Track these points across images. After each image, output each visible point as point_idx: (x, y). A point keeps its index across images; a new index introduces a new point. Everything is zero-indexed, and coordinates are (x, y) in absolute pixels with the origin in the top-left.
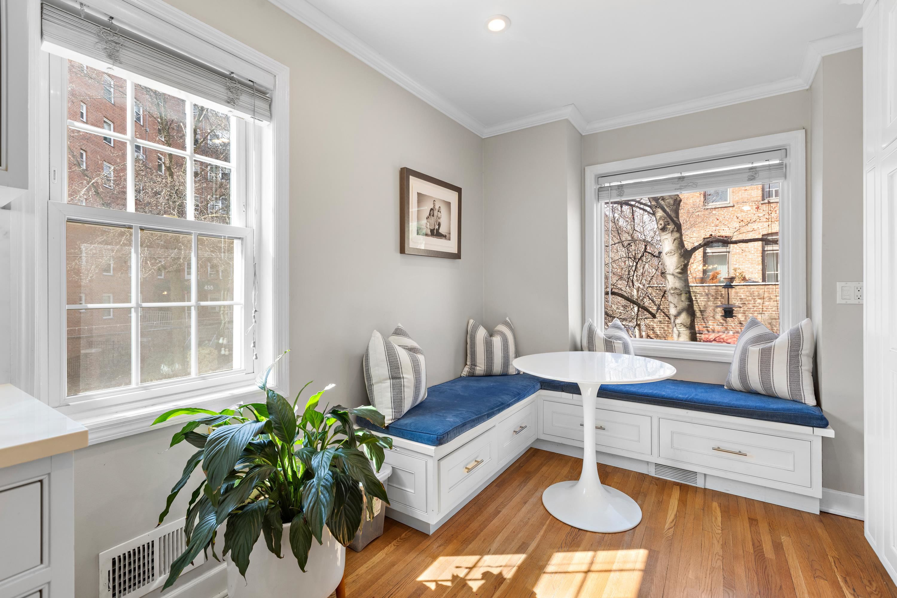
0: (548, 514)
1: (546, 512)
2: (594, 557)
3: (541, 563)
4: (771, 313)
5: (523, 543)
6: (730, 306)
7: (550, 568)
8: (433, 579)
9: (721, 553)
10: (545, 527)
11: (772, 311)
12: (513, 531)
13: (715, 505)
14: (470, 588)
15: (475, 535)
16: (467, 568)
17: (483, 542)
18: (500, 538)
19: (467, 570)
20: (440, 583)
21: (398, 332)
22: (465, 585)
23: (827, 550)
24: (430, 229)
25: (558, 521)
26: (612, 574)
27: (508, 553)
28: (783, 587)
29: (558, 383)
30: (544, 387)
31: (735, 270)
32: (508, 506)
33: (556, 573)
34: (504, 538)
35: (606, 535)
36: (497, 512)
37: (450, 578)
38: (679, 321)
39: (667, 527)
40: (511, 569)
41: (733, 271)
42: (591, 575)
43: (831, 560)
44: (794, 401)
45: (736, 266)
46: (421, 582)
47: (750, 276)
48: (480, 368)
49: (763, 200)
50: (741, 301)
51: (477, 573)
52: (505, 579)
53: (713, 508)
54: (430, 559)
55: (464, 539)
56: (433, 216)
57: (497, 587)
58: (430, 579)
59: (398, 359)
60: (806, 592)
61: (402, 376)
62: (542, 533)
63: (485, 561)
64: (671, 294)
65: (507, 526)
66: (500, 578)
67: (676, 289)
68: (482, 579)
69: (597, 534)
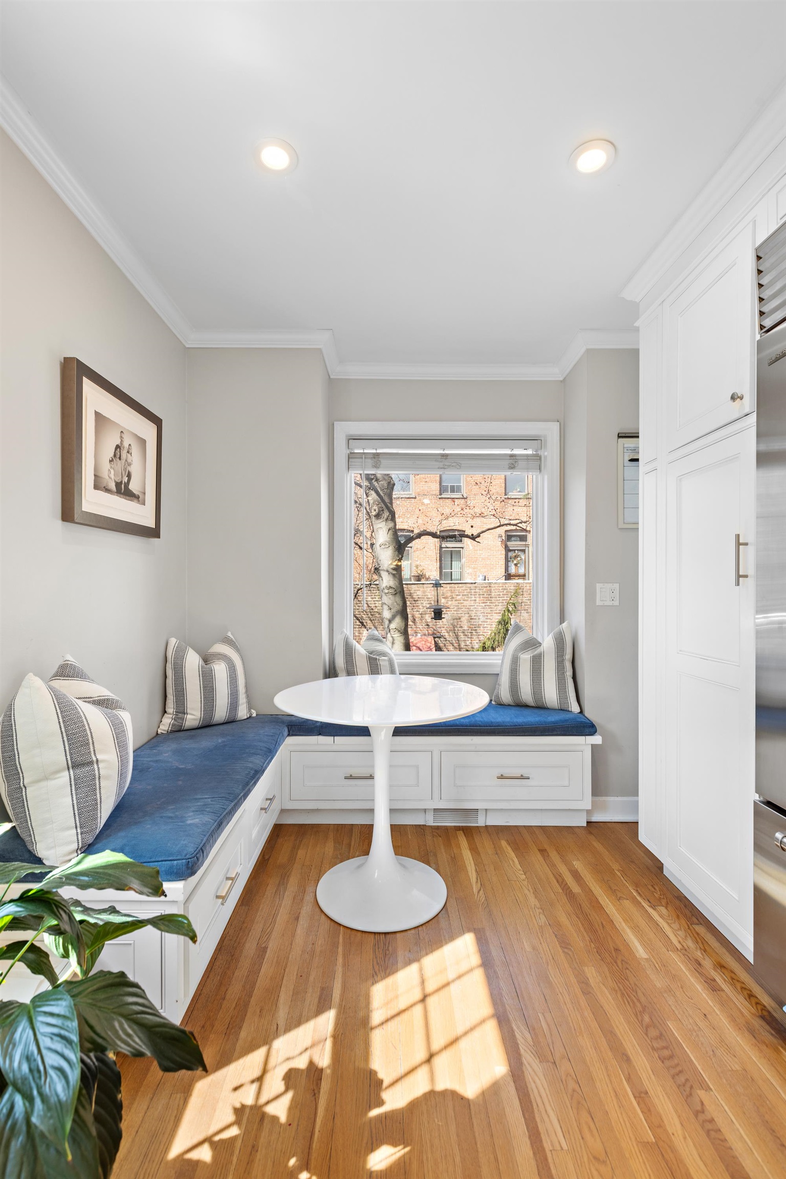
0: (336, 925)
1: (332, 923)
2: (421, 969)
3: (361, 1014)
4: (453, 613)
5: (323, 989)
6: (439, 607)
7: (377, 1017)
8: (201, 1137)
9: (538, 905)
10: (340, 949)
11: (454, 611)
12: (299, 975)
13: (504, 843)
14: (275, 1119)
15: (242, 1008)
16: (253, 1082)
17: (260, 1016)
18: (284, 997)
19: (255, 1086)
20: (217, 1138)
21: (66, 671)
22: (263, 1116)
23: (611, 864)
24: (115, 481)
25: (353, 932)
26: (453, 987)
27: (307, 1020)
28: (604, 923)
29: (314, 724)
30: (293, 731)
31: (417, 567)
32: (274, 933)
33: (387, 1021)
34: (291, 994)
35: (420, 929)
36: (262, 951)
37: (231, 1118)
38: (393, 626)
39: (475, 890)
40: (323, 1046)
41: (415, 568)
42: (430, 1001)
43: (619, 874)
44: (561, 710)
45: (418, 563)
46: (180, 1157)
47: (429, 574)
48: (194, 716)
49: (441, 494)
50: (428, 601)
51: (275, 1083)
52: (322, 1070)
53: (505, 848)
54: (178, 1096)
55: (226, 1026)
56: (120, 458)
57: (316, 1091)
58: (195, 1141)
59: (87, 727)
60: (621, 920)
61: (94, 759)
62: (340, 960)
63: (278, 1051)
64: (385, 593)
65: (287, 970)
66: (314, 1071)
67: (391, 587)
68: (287, 1090)
69: (409, 932)
